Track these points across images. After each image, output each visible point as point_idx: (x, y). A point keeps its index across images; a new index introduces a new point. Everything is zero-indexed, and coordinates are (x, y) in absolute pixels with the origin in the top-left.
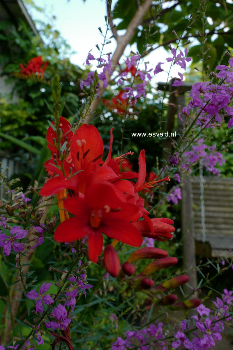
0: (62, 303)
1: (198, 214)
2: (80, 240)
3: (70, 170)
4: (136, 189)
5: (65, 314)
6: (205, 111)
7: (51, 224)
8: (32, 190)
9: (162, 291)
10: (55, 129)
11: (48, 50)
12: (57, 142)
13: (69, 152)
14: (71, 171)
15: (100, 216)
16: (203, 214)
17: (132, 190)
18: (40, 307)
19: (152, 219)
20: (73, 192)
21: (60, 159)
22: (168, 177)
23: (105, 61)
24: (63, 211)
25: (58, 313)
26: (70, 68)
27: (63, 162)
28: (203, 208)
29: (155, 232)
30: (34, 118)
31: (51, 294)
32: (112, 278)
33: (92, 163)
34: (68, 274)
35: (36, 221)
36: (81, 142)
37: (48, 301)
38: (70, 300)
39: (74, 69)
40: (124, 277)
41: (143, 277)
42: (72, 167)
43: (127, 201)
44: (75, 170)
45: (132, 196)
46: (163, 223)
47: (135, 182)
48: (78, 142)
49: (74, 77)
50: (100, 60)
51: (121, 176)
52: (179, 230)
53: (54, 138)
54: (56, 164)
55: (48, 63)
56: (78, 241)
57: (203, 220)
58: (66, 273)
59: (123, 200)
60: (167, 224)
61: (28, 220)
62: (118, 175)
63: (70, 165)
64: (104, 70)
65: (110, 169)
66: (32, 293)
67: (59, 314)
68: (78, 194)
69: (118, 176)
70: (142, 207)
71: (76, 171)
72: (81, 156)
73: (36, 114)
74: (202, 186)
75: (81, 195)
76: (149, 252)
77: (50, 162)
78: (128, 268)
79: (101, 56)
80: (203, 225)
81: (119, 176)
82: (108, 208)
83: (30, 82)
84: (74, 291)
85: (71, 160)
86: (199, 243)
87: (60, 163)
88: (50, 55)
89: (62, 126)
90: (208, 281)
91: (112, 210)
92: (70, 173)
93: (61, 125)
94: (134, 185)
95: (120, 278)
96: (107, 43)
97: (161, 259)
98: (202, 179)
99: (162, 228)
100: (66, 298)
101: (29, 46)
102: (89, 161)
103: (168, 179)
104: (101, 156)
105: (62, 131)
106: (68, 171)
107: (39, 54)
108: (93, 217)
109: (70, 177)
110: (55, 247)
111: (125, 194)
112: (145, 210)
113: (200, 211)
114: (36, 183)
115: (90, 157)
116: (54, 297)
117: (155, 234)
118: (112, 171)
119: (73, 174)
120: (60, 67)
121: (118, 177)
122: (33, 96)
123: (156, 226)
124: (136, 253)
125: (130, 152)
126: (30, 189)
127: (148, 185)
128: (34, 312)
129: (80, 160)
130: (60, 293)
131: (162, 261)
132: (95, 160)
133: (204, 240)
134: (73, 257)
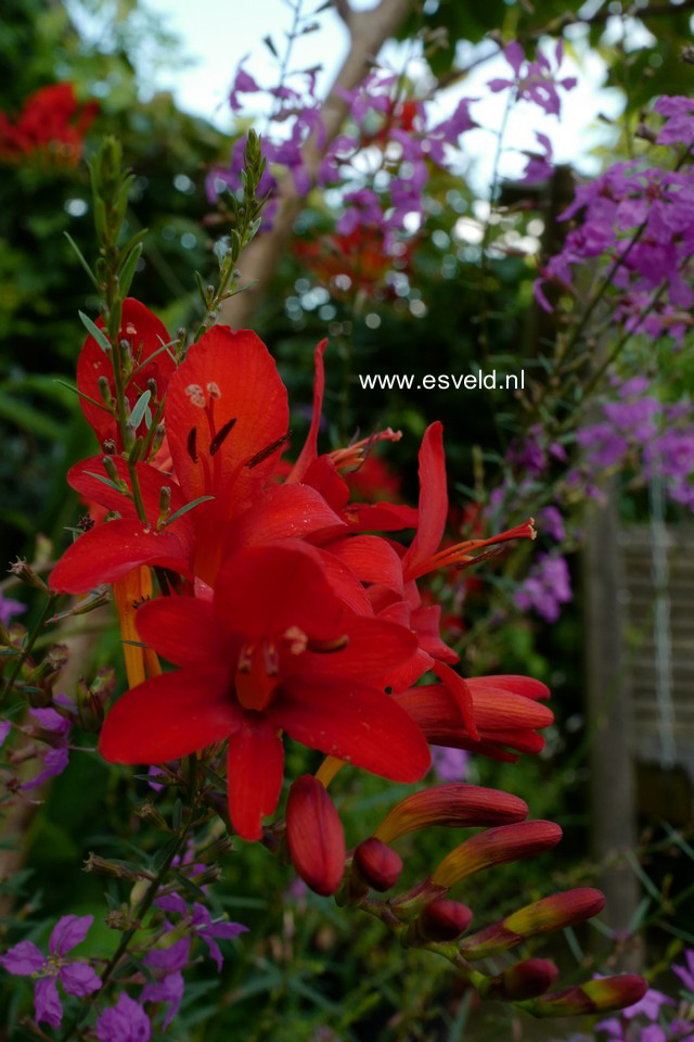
0: (135, 992)
1: (645, 662)
2: (199, 756)
3: (164, 495)
4: (411, 568)
5: (142, 1031)
6: (630, 266)
7: (96, 697)
8: (25, 575)
9: (502, 944)
10: (104, 344)
11: (97, 62)
12: (114, 395)
13: (160, 434)
14: (168, 501)
15: (272, 668)
16: (664, 663)
17: (393, 569)
18: (53, 1004)
19: (466, 680)
20: (174, 577)
21: (126, 455)
22: (529, 522)
23: (298, 96)
24: (140, 649)
25: (115, 1027)
26: (176, 126)
27: (136, 468)
28: (663, 642)
29: (479, 729)
30: (44, 307)
31: (92, 960)
32: (317, 899)
33: (247, 473)
34: (156, 884)
35: (38, 689)
36: (205, 393)
37: (82, 985)
38: (161, 980)
39: (193, 131)
40: (365, 893)
41: (433, 896)
42: (173, 485)
43: (376, 612)
44: (180, 497)
45: (392, 592)
46: (510, 694)
47: (407, 544)
48: (194, 392)
49: (193, 159)
50: (280, 93)
51: (353, 519)
52: (574, 723)
53: (103, 378)
54: (110, 477)
55: (95, 108)
56: (192, 758)
57: (665, 685)
58: (148, 878)
59: (362, 607)
60: (523, 700)
61: (12, 683)
62: (343, 517)
63: (166, 480)
64: (296, 130)
65: (313, 494)
66: (21, 955)
67: (122, 1030)
68: (191, 585)
69: (342, 519)
70: (429, 633)
71: (185, 502)
72: (203, 445)
73: (52, 294)
74: (661, 563)
75: (203, 589)
76: (457, 802)
77: (88, 468)
78: (374, 860)
79: (283, 76)
80: (665, 705)
81: (348, 522)
82: (298, 637)
83: (29, 176)
84: (176, 947)
85: (169, 462)
86: (648, 771)
87: (127, 470)
88: (102, 78)
89: (135, 332)
90: (667, 906)
91: (313, 646)
92: (162, 507)
93: (131, 330)
94: (401, 555)
95: (351, 896)
96: (306, 31)
97: (499, 828)
98: (661, 537)
99: (506, 714)
100: (146, 974)
101: (28, 47)
102: (234, 463)
103: (530, 531)
104: (279, 444)
105: (135, 354)
106: (156, 501)
107: (63, 73)
108: (245, 671)
109: (161, 521)
110: (113, 783)
111: (366, 585)
112: (440, 644)
113: (650, 651)
114: (45, 546)
115: (239, 448)
116: (103, 967)
117: (479, 735)
118: (322, 500)
119: (173, 511)
120: (139, 123)
121: (341, 522)
122: (40, 226)
123: (481, 705)
124: (409, 805)
125: (390, 431)
126: (18, 571)
127: (454, 552)
128: (27, 1025)
129: (199, 459)
130: (125, 956)
131: (505, 837)
132: (255, 461)
133: (668, 757)
134: (175, 822)
